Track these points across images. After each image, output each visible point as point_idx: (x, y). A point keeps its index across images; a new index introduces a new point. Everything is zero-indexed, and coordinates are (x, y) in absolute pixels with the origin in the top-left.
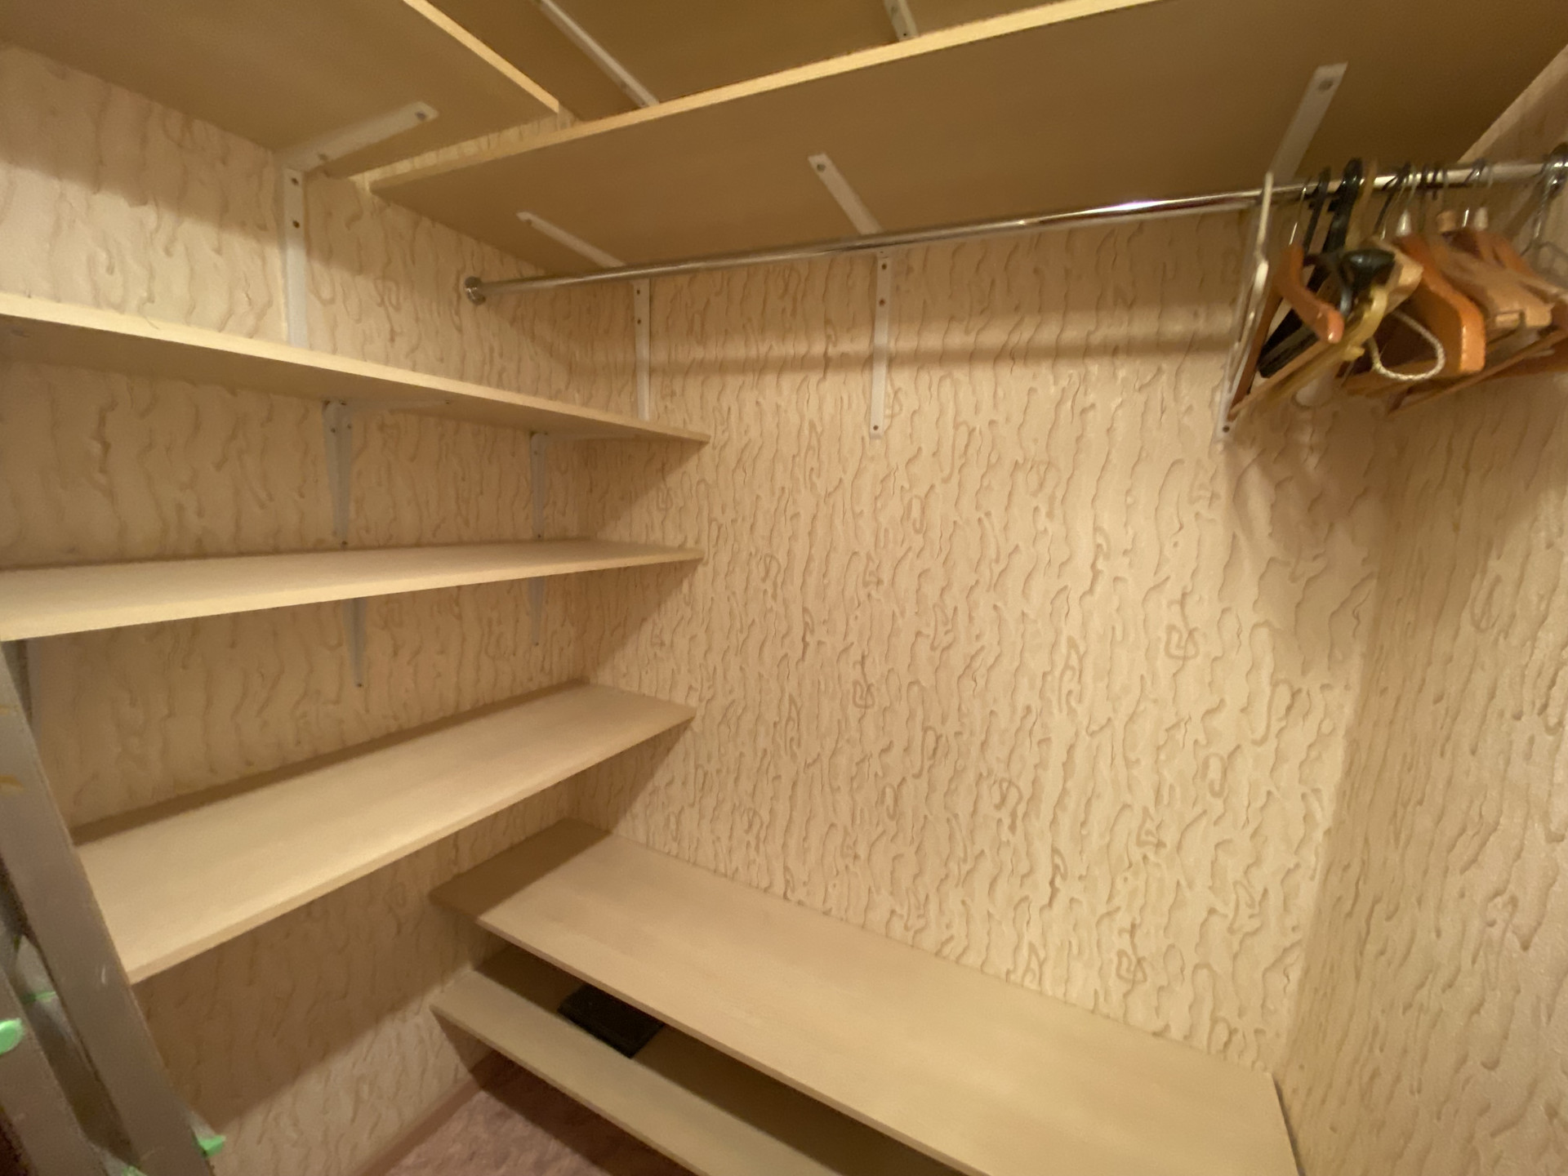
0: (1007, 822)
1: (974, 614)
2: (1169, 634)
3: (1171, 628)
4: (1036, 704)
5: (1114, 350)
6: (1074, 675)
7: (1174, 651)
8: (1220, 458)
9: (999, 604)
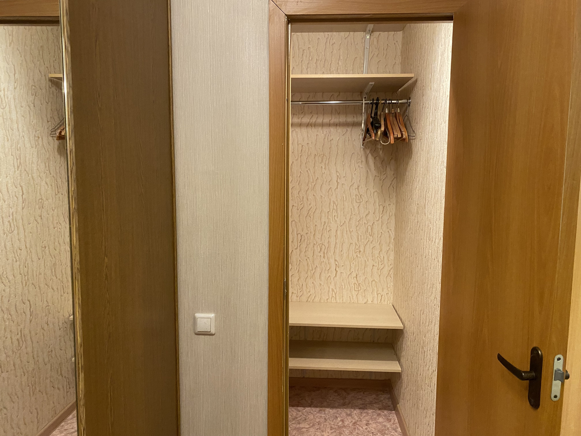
0: (322, 255)
1: (308, 198)
2: (356, 197)
3: (356, 195)
4: (327, 221)
5: (336, 125)
6: (335, 211)
7: (358, 201)
8: (362, 152)
9: (315, 194)
